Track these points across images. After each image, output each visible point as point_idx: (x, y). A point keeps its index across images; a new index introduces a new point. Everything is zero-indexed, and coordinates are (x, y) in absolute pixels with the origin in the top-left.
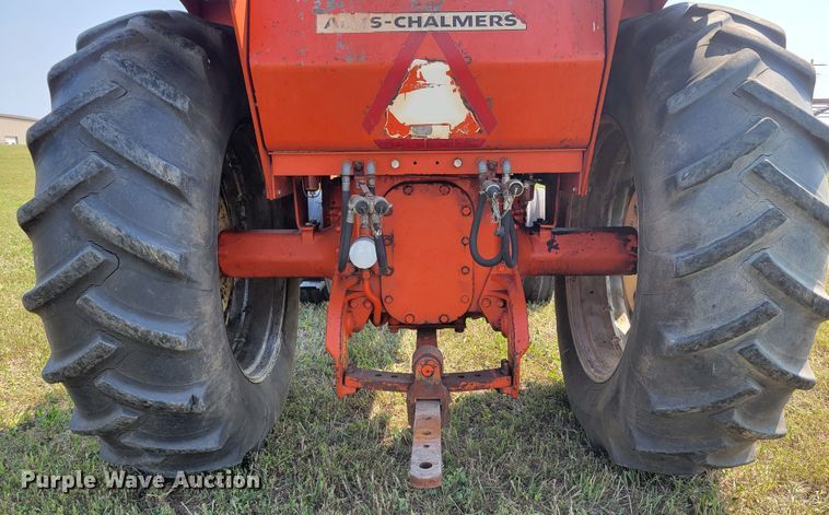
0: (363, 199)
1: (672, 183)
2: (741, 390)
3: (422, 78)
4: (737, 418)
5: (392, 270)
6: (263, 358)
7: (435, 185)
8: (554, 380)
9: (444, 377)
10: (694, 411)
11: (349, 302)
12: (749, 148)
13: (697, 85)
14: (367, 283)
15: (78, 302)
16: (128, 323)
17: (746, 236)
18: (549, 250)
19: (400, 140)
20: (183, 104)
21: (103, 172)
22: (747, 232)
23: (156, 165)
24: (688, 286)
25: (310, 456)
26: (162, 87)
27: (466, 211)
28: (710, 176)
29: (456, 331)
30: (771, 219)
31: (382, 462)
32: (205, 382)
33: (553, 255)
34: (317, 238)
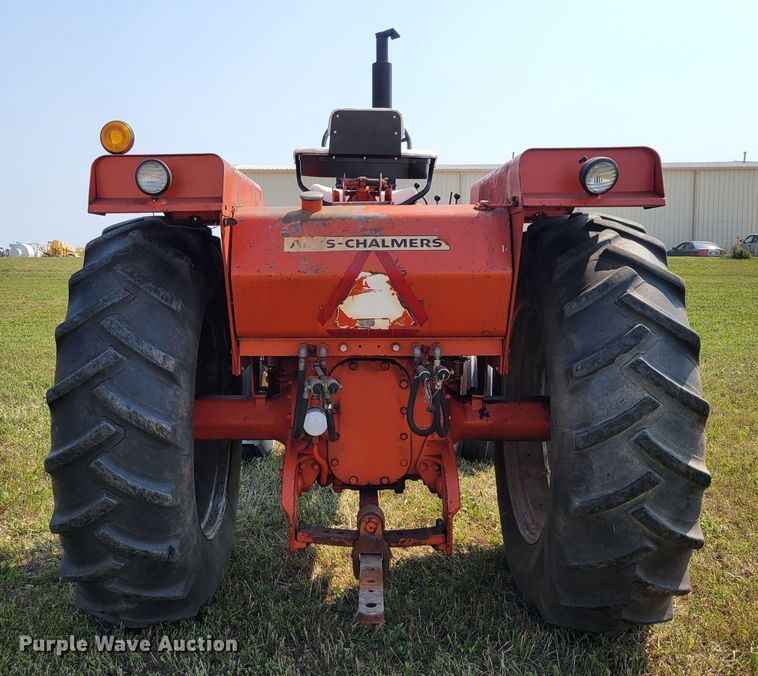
0: (319, 381)
1: (569, 373)
2: (638, 546)
3: (367, 286)
4: (640, 573)
5: (339, 435)
6: (211, 516)
7: (377, 362)
8: (496, 545)
9: (386, 534)
10: (603, 566)
11: (300, 465)
12: (626, 348)
13: (586, 295)
14: (316, 447)
15: (91, 465)
16: (129, 483)
17: (628, 419)
18: (481, 418)
19: (348, 330)
20: (176, 306)
21: (118, 362)
22: (629, 415)
23: (158, 355)
24: (587, 457)
25: (259, 611)
26: (162, 294)
27: (404, 384)
28: (599, 369)
29: (397, 492)
30: (647, 406)
31: (327, 618)
32: (180, 535)
33: (484, 422)
34: (269, 403)
